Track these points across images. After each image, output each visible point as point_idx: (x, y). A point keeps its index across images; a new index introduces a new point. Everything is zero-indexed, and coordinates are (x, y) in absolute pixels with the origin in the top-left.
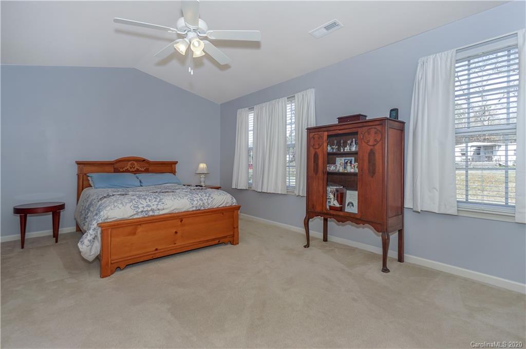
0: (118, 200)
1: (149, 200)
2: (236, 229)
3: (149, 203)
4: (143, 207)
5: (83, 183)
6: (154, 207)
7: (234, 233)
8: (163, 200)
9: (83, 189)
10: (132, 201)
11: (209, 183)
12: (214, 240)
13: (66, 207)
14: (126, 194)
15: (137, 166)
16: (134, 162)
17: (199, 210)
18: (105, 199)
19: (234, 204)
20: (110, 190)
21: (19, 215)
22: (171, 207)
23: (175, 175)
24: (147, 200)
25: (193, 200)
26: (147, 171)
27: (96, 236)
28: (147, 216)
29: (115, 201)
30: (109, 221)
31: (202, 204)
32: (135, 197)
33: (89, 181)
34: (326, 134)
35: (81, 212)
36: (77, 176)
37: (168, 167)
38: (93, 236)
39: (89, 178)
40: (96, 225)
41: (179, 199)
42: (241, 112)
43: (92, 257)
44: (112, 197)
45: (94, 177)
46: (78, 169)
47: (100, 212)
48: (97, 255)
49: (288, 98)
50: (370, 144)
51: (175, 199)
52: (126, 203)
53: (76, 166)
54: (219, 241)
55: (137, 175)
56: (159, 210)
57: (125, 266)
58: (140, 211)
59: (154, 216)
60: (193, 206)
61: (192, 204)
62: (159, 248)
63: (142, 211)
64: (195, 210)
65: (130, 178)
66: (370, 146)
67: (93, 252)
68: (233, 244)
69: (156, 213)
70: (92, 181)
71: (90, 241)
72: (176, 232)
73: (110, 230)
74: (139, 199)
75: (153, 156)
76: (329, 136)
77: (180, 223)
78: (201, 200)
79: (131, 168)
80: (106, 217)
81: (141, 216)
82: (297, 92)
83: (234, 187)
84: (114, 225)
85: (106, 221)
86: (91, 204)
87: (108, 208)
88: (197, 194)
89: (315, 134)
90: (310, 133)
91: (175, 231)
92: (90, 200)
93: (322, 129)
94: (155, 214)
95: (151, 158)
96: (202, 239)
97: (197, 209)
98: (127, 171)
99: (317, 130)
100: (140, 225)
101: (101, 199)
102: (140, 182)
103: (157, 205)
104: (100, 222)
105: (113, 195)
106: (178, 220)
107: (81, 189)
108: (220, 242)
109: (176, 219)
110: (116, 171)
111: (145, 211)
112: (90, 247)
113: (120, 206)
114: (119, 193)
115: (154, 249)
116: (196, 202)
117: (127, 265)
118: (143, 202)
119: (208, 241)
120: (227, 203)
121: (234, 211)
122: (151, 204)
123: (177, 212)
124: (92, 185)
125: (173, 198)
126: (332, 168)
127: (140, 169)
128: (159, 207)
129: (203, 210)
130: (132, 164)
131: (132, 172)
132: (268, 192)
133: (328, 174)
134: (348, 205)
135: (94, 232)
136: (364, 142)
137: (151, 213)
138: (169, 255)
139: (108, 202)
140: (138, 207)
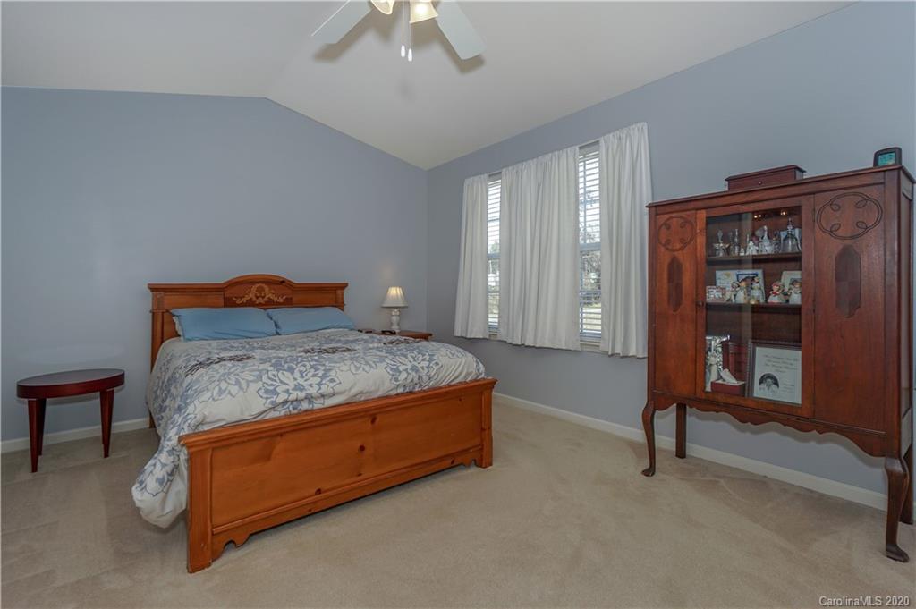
0: (229, 374)
1: (301, 373)
2: (487, 432)
3: (301, 381)
4: (287, 391)
5: (162, 330)
6: (313, 391)
7: (482, 440)
8: (333, 373)
9: (162, 342)
10: (260, 378)
11: (407, 326)
12: (441, 459)
13: (126, 380)
14: (248, 358)
15: (269, 293)
16: (264, 285)
17: (411, 392)
18: (202, 371)
19: (483, 376)
20: (214, 343)
21: (26, 400)
22: (350, 389)
23: (342, 310)
24: (297, 374)
25: (397, 370)
26: (288, 303)
27: (176, 467)
28: (296, 412)
29: (224, 378)
30: (206, 428)
31: (416, 380)
32: (266, 366)
33: (174, 324)
34: (703, 215)
35: (156, 392)
36: (151, 314)
37: (328, 295)
38: (169, 469)
39: (174, 318)
40: (175, 440)
41: (367, 368)
42: (472, 185)
43: (165, 518)
44: (217, 366)
45: (185, 317)
46: (153, 299)
47: (187, 404)
48: (179, 511)
49: (580, 148)
50: (841, 233)
51: (358, 368)
52: (248, 382)
53: (151, 293)
54: (453, 462)
55: (270, 311)
56: (323, 396)
57: (248, 535)
58: (279, 400)
59: (312, 411)
60: (398, 385)
61: (396, 380)
62: (324, 486)
63: (285, 402)
64: (403, 394)
65: (255, 318)
66: (844, 238)
67: (169, 507)
68: (481, 467)
69: (318, 405)
70: (180, 324)
71: (160, 481)
72: (362, 448)
73: (209, 453)
74: (278, 371)
75: (301, 272)
76: (709, 221)
77: (370, 424)
78: (414, 369)
79: (257, 298)
80: (199, 417)
81: (282, 413)
82: (604, 134)
83: (458, 333)
84: (219, 440)
85: (201, 429)
86: (173, 379)
87: (207, 396)
88: (402, 355)
89: (671, 218)
90: (657, 214)
91: (359, 445)
92: (172, 367)
93: (692, 205)
94: (316, 406)
95: (298, 277)
96: (418, 460)
97: (407, 390)
98: (250, 304)
99: (677, 207)
100: (281, 435)
101: (193, 369)
102: (276, 325)
103: (320, 384)
104: (186, 431)
105: (221, 360)
106: (366, 419)
107: (159, 340)
108: (455, 464)
109: (362, 417)
110: (229, 303)
111: (292, 401)
112: (161, 495)
113: (234, 390)
114: (232, 354)
115: (314, 490)
116: (404, 375)
117: (251, 535)
118: (286, 377)
119: (429, 462)
120: (468, 374)
121: (482, 393)
122: (305, 384)
123: (363, 399)
124: (180, 333)
125: (353, 370)
126: (713, 295)
127: (276, 299)
128: (324, 389)
129: (419, 392)
130: (260, 290)
131: (259, 305)
132: (537, 346)
133: (707, 309)
134: (761, 382)
135: (171, 459)
136: (822, 228)
137: (305, 406)
138: (347, 502)
139: (206, 378)
140: (275, 392)
